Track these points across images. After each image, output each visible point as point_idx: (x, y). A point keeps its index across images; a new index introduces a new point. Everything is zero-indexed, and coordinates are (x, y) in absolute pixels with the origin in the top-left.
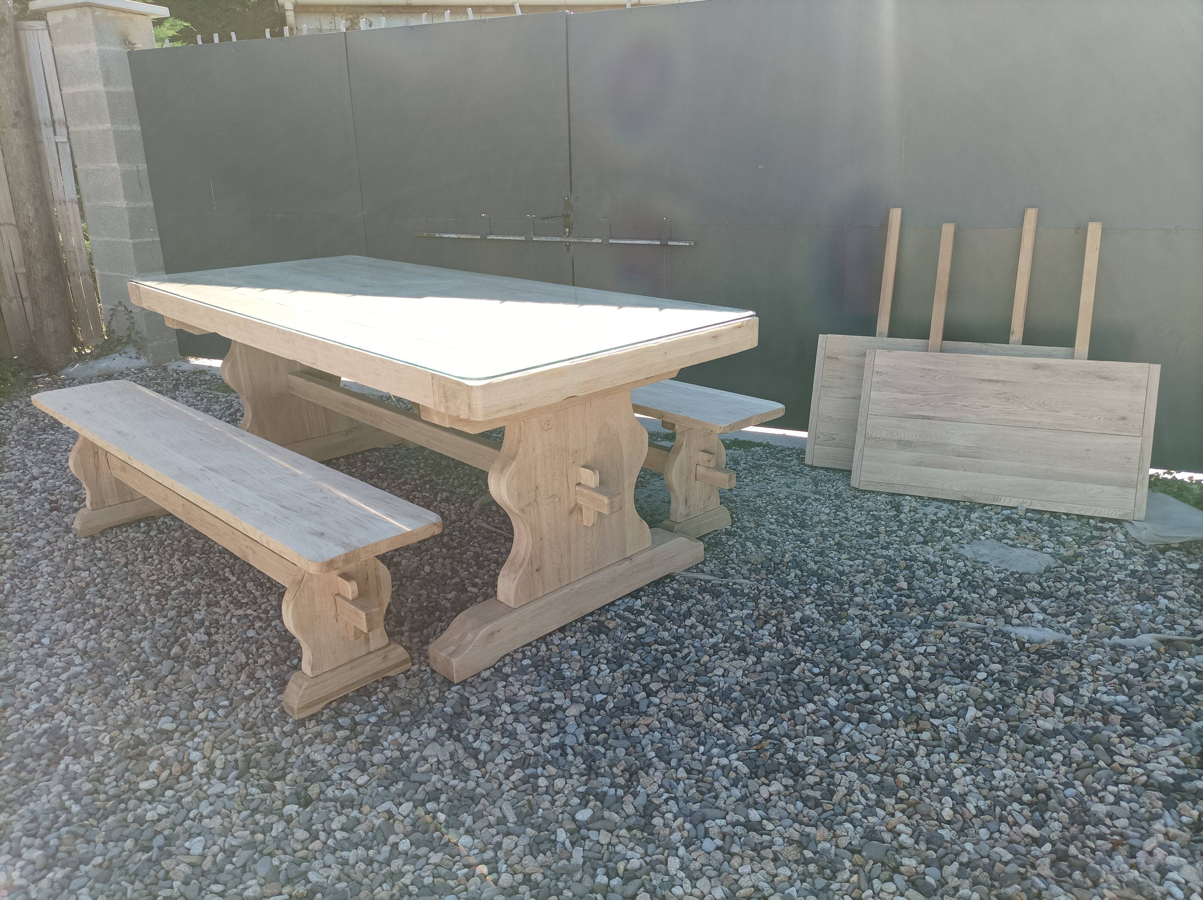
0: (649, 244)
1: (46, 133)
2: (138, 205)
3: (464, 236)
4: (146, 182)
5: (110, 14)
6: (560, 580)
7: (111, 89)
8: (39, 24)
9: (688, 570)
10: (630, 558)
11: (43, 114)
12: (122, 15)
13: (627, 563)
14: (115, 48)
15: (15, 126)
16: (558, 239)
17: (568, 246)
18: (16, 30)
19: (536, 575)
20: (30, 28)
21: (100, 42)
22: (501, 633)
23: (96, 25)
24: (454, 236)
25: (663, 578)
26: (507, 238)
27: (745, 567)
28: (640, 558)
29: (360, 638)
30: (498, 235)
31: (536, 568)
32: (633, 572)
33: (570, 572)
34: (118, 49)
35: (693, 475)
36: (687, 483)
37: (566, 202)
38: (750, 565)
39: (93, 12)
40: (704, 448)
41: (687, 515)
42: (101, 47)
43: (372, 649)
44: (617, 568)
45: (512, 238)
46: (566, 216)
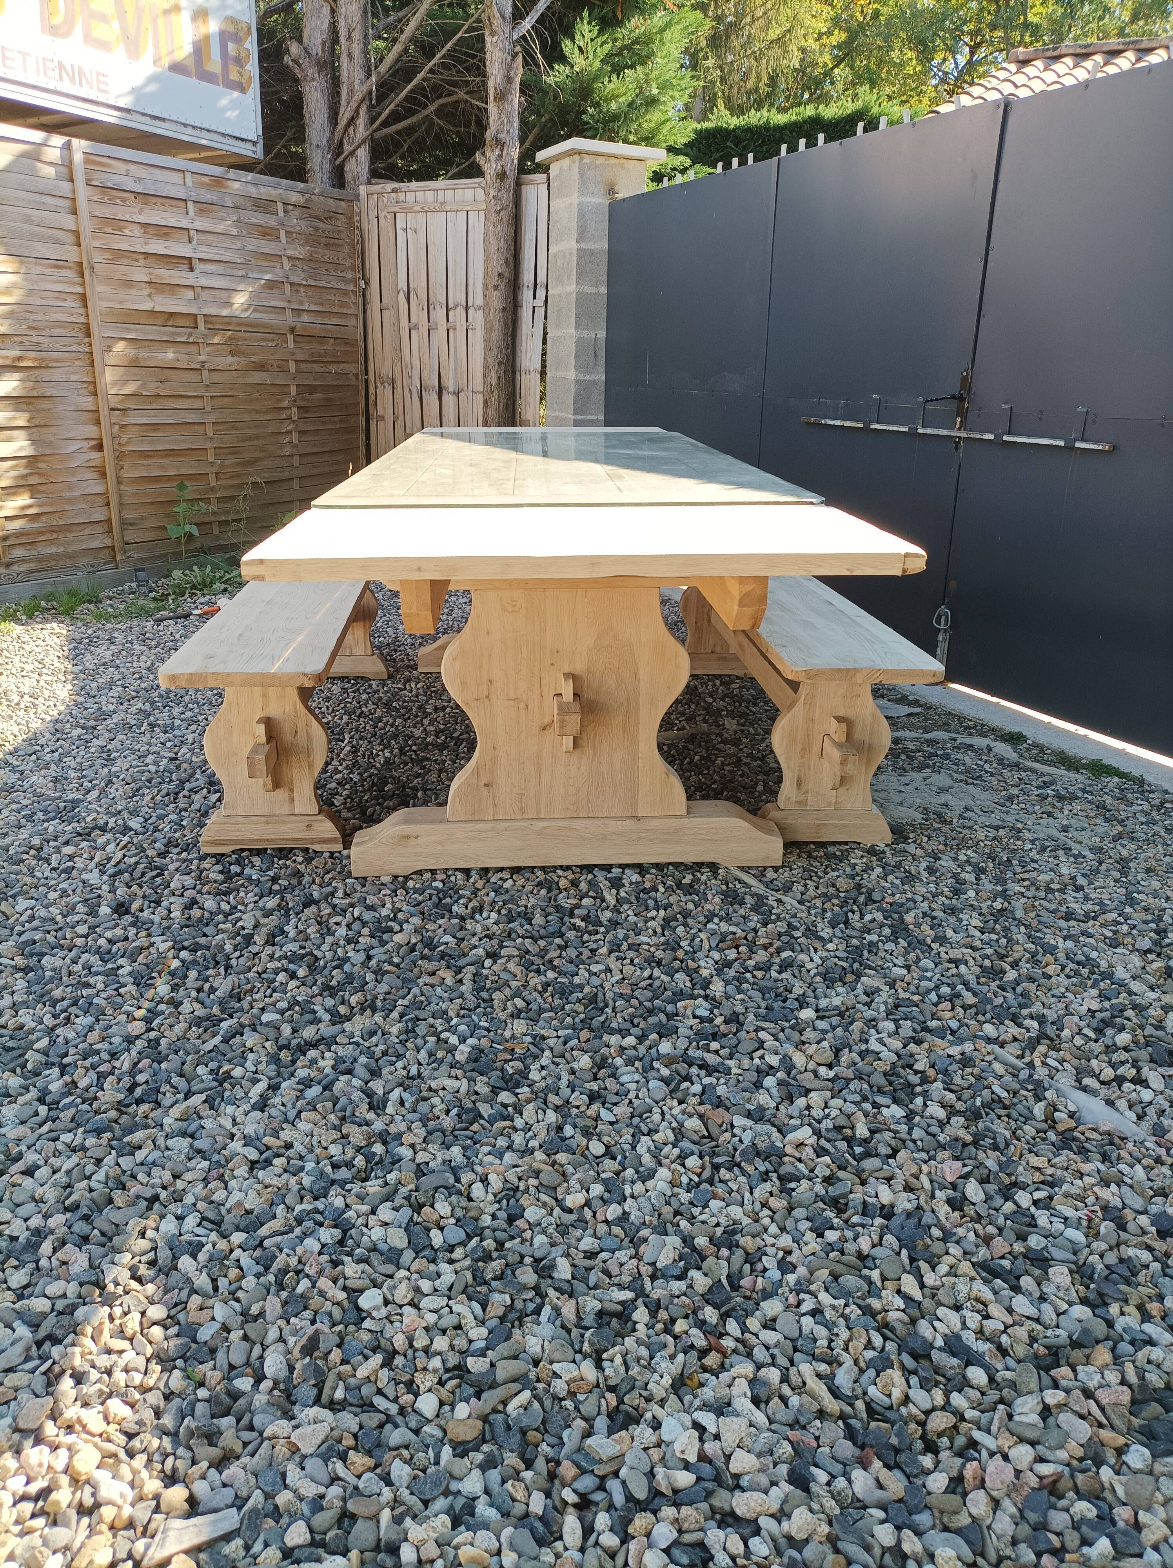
0: (1051, 446)
1: (526, 296)
2: (588, 377)
3: (848, 424)
4: (602, 353)
5: (601, 160)
6: (522, 810)
7: (584, 246)
8: (541, 177)
9: (742, 869)
10: (638, 818)
11: (527, 277)
12: (613, 161)
13: (629, 823)
14: (601, 201)
15: (496, 288)
16: (945, 432)
17: (956, 443)
18: (518, 184)
19: (485, 790)
20: (532, 182)
21: (582, 193)
22: (420, 841)
23: (582, 174)
24: (838, 423)
25: (701, 865)
26: (891, 428)
27: (822, 889)
28: (654, 823)
29: (281, 794)
30: (882, 423)
31: (485, 781)
32: (640, 838)
33: (538, 804)
34: (600, 200)
35: (816, 749)
36: (802, 757)
37: (964, 380)
38: (832, 890)
39: (581, 160)
40: (841, 713)
41: (800, 803)
42: (582, 199)
43: (297, 811)
44: (612, 823)
45: (896, 428)
46: (961, 399)
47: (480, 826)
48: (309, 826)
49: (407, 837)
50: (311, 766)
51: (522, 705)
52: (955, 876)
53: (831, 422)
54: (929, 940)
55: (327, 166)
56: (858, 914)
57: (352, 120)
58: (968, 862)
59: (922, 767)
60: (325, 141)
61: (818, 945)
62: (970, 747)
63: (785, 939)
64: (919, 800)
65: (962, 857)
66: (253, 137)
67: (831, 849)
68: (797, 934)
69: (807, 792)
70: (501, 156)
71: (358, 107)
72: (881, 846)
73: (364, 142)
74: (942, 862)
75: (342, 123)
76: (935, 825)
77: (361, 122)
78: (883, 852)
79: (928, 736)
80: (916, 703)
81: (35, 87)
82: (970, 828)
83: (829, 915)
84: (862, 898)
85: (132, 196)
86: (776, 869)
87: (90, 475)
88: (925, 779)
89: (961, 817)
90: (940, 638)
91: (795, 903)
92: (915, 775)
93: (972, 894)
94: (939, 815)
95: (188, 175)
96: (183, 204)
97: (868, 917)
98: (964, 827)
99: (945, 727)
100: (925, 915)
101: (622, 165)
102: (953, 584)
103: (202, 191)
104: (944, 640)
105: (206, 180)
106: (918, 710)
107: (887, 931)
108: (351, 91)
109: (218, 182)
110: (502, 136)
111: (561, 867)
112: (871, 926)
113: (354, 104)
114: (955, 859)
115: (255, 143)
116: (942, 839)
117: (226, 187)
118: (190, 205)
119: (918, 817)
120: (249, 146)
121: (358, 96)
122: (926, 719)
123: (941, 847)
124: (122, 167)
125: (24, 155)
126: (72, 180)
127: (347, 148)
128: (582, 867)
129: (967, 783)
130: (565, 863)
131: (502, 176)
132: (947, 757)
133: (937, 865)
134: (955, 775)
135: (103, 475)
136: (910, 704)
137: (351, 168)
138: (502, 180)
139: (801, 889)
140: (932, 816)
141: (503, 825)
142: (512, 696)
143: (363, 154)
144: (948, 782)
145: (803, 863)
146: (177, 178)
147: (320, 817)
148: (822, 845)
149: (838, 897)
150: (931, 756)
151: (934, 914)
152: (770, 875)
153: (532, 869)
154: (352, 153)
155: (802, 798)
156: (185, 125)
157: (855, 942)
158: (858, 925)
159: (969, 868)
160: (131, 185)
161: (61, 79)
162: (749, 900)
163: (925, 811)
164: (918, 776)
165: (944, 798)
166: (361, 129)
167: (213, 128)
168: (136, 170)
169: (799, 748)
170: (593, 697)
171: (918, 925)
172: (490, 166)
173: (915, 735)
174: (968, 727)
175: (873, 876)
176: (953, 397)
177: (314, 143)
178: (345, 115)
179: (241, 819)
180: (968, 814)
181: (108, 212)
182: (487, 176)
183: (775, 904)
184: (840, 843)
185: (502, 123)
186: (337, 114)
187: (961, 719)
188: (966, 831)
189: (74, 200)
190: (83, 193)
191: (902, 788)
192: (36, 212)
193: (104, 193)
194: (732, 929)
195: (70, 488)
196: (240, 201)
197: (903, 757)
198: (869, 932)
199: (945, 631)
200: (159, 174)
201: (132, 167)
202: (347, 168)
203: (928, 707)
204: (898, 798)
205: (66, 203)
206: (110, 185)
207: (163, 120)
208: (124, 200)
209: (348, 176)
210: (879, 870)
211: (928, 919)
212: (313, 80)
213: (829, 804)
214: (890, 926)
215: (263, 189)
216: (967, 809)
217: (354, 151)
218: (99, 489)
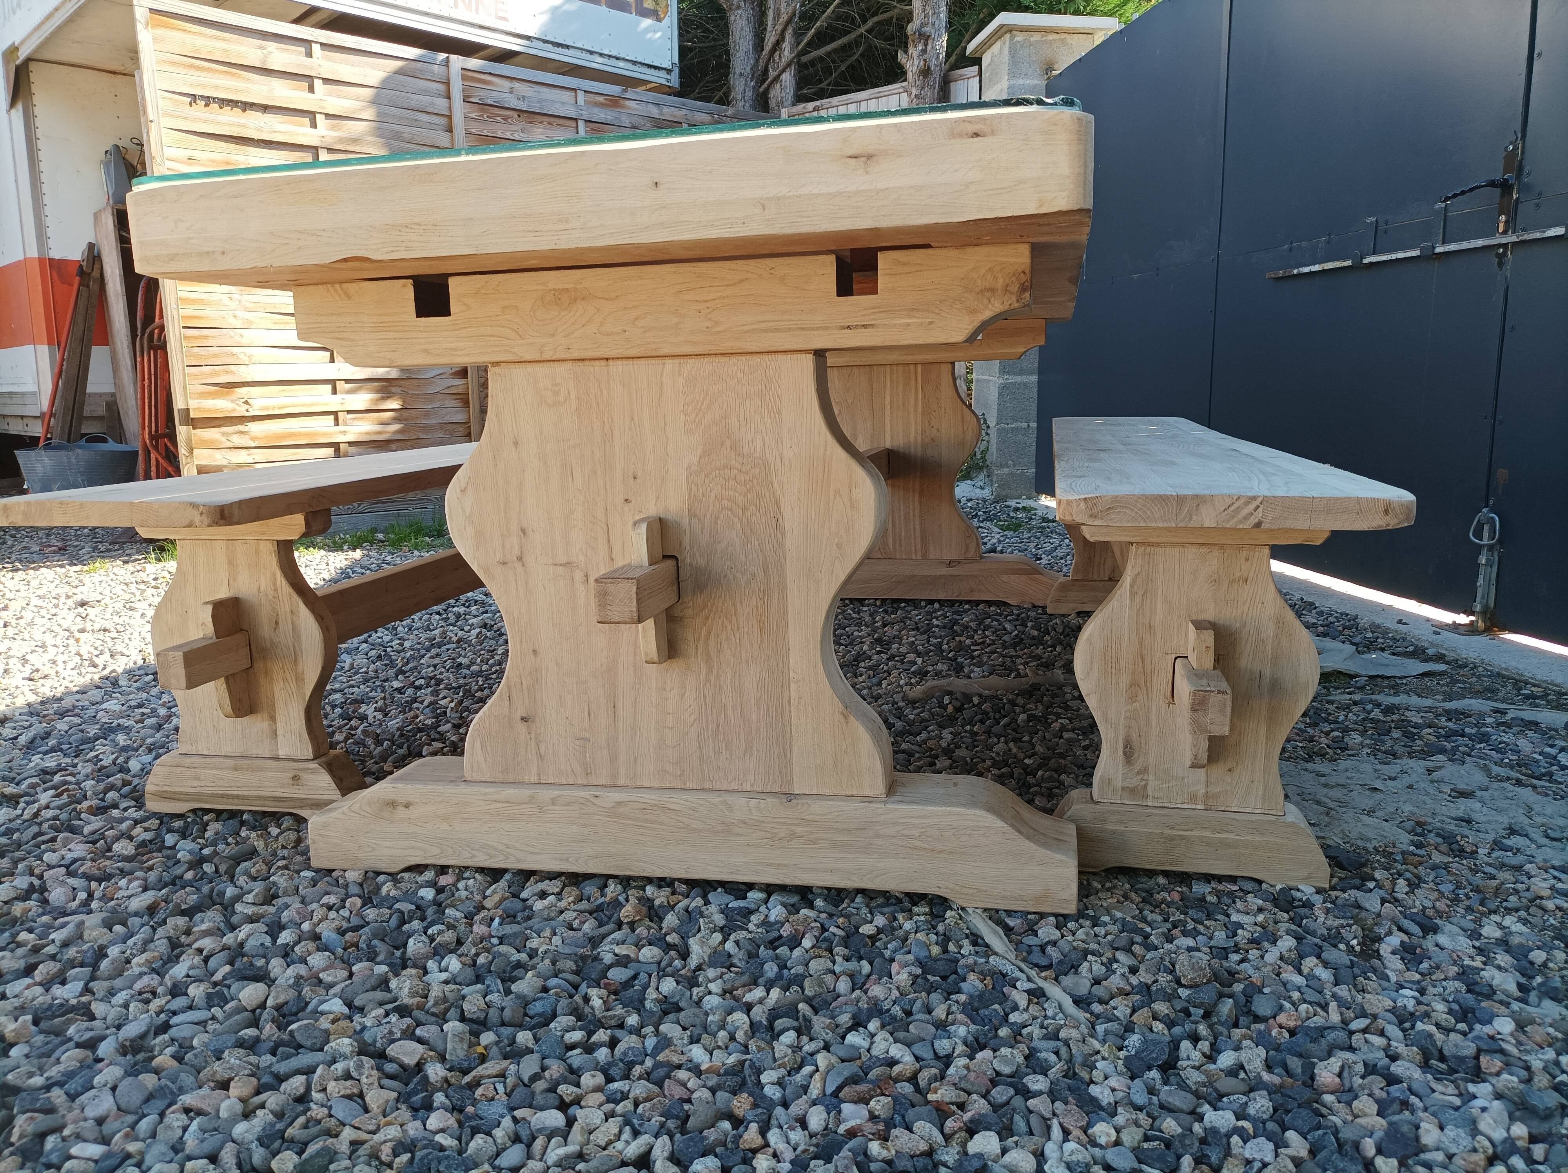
3: (1330, 265)
5: (1036, 37)
6: (586, 769)
8: (972, 70)
9: (994, 913)
10: (790, 796)
13: (778, 805)
16: (1481, 242)
17: (1499, 253)
19: (521, 727)
20: (961, 78)
21: (1012, 75)
22: (414, 812)
23: (1013, 55)
24: (1316, 268)
25: (916, 898)
26: (1394, 256)
27: (1144, 976)
28: (818, 808)
29: (255, 724)
30: (1381, 253)
31: (521, 712)
32: (793, 836)
33: (613, 759)
34: (1036, 82)
35: (1160, 684)
36: (1133, 698)
37: (1510, 157)
38: (1164, 979)
39: (1012, 38)
40: (1210, 615)
41: (1132, 791)
42: (1012, 82)
43: (282, 753)
44: (739, 801)
45: (1401, 255)
46: (1505, 187)
47: (510, 792)
48: (296, 778)
49: (393, 804)
50: (299, 679)
51: (578, 575)
52: (1465, 975)
53: (1306, 270)
54: (1369, 1147)
55: (749, 93)
56: (1204, 1046)
57: (778, 44)
58: (1504, 943)
59: (1427, 753)
60: (748, 69)
61: (1074, 1118)
62: (1534, 725)
63: (1001, 1093)
64: (1407, 808)
65: (1490, 931)
66: (667, 64)
67: (1199, 888)
68: (1037, 1083)
69: (1145, 770)
70: (924, 51)
71: (784, 31)
72: (1307, 891)
73: (789, 65)
74: (1442, 939)
75: (768, 47)
76: (1437, 858)
77: (786, 46)
78: (1308, 905)
79: (1449, 705)
80: (1440, 658)
81: (427, 14)
82: (1518, 868)
83: (1134, 1040)
84: (1227, 1007)
85: (515, 114)
86: (1062, 920)
87: (452, 403)
88: (1430, 771)
89: (1497, 845)
90: (1483, 560)
91: (1068, 1002)
92: (1412, 763)
93: (1504, 1026)
94: (1449, 839)
95: (580, 94)
96: (573, 124)
97: (1226, 1059)
98: (1502, 866)
99: (1489, 693)
100: (1370, 1069)
101: (1063, 41)
102: (1502, 474)
103: (596, 110)
104: (1489, 564)
105: (601, 99)
106: (1442, 667)
107: (1261, 1104)
108: (777, 15)
109: (614, 102)
110: (927, 29)
111: (649, 880)
112: (1225, 1084)
113: (779, 28)
114: (1475, 935)
115: (669, 71)
116: (1447, 888)
117: (623, 107)
118: (581, 124)
119: (1404, 840)
120: (663, 74)
121: (784, 18)
122: (1454, 682)
123: (1441, 905)
124: (506, 84)
125: (399, 72)
126: (449, 98)
127: (772, 74)
128: (691, 883)
129: (1519, 783)
130: (658, 873)
131: (925, 72)
132: (1484, 738)
133: (1429, 943)
134: (1496, 770)
135: (466, 403)
136: (1428, 659)
137: (775, 93)
138: (925, 76)
139: (1099, 969)
140: (1432, 838)
141: (547, 794)
142: (563, 560)
143: (788, 78)
144: (1479, 778)
145: (1126, 913)
146: (567, 96)
147: (314, 765)
148: (1184, 878)
149: (1171, 997)
150: (1450, 735)
151: (1397, 1068)
152: (1047, 931)
153: (606, 878)
154: (777, 78)
155: (1135, 781)
156: (591, 53)
157: (1170, 1126)
158: (1194, 1077)
159: (1503, 958)
160: (514, 103)
161: (456, 6)
162: (973, 983)
163: (1419, 828)
164: (1417, 766)
165: (1463, 807)
166: (787, 52)
167: (621, 55)
168: (522, 89)
169: (1125, 680)
170: (701, 562)
171: (1348, 1094)
172: (911, 61)
173: (1428, 702)
174: (1533, 696)
175: (1272, 956)
176: (1492, 184)
177: (738, 71)
178: (770, 39)
179: (199, 761)
180: (1515, 841)
181: (486, 130)
182: (910, 75)
183: (1021, 999)
184: (1220, 879)
185: (926, 16)
186: (763, 40)
187: (1519, 683)
188: (1505, 875)
189: (450, 117)
190: (459, 109)
191: (1378, 784)
192: (408, 129)
193: (483, 110)
194: (896, 1051)
195: (427, 415)
196: (637, 121)
197: (1396, 734)
198: (1216, 1101)
199: (1491, 548)
200: (546, 92)
201: (516, 85)
202: (771, 94)
203: (1459, 664)
204: (1367, 801)
205: (442, 121)
206: (490, 102)
207: (568, 47)
208: (506, 119)
209: (772, 103)
210: (1287, 943)
211: (1377, 1083)
212: (738, 8)
213: (1193, 798)
214: (1272, 1091)
215: (666, 110)
216: (1512, 831)
217: (779, 76)
218: (460, 417)
